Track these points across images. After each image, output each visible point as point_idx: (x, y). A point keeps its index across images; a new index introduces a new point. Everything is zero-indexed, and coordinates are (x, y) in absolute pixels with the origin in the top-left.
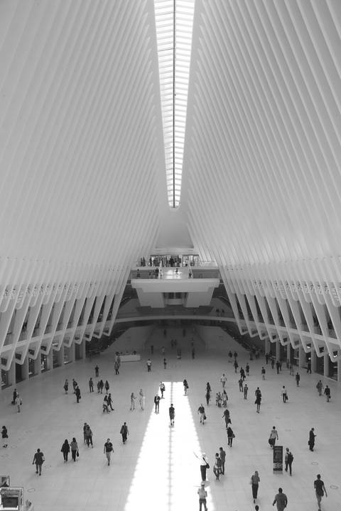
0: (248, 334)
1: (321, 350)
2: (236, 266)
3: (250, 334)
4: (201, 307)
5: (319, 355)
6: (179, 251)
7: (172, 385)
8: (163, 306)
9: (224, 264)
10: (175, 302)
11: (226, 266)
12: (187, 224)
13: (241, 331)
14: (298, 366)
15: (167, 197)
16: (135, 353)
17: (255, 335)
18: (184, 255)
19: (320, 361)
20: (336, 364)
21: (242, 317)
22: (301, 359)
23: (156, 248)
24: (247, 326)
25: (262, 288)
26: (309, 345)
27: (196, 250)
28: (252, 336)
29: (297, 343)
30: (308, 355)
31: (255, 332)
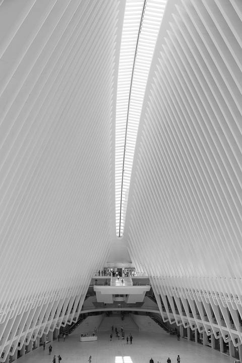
0: (169, 322)
1: (218, 334)
2: (160, 277)
3: (170, 322)
4: (137, 303)
5: (217, 338)
6: (123, 266)
7: (123, 359)
8: (112, 303)
9: (153, 275)
10: (120, 299)
11: (154, 276)
12: (128, 248)
13: (163, 319)
14: (203, 344)
15: (115, 230)
16: (94, 335)
17: (173, 323)
18: (125, 268)
19: (217, 341)
20: (228, 343)
21: (164, 310)
22: (204, 340)
23: (107, 263)
24: (168, 316)
25: (178, 293)
26: (209, 330)
27: (133, 265)
28: (171, 323)
29: (201, 328)
30: (209, 337)
31: (173, 320)
